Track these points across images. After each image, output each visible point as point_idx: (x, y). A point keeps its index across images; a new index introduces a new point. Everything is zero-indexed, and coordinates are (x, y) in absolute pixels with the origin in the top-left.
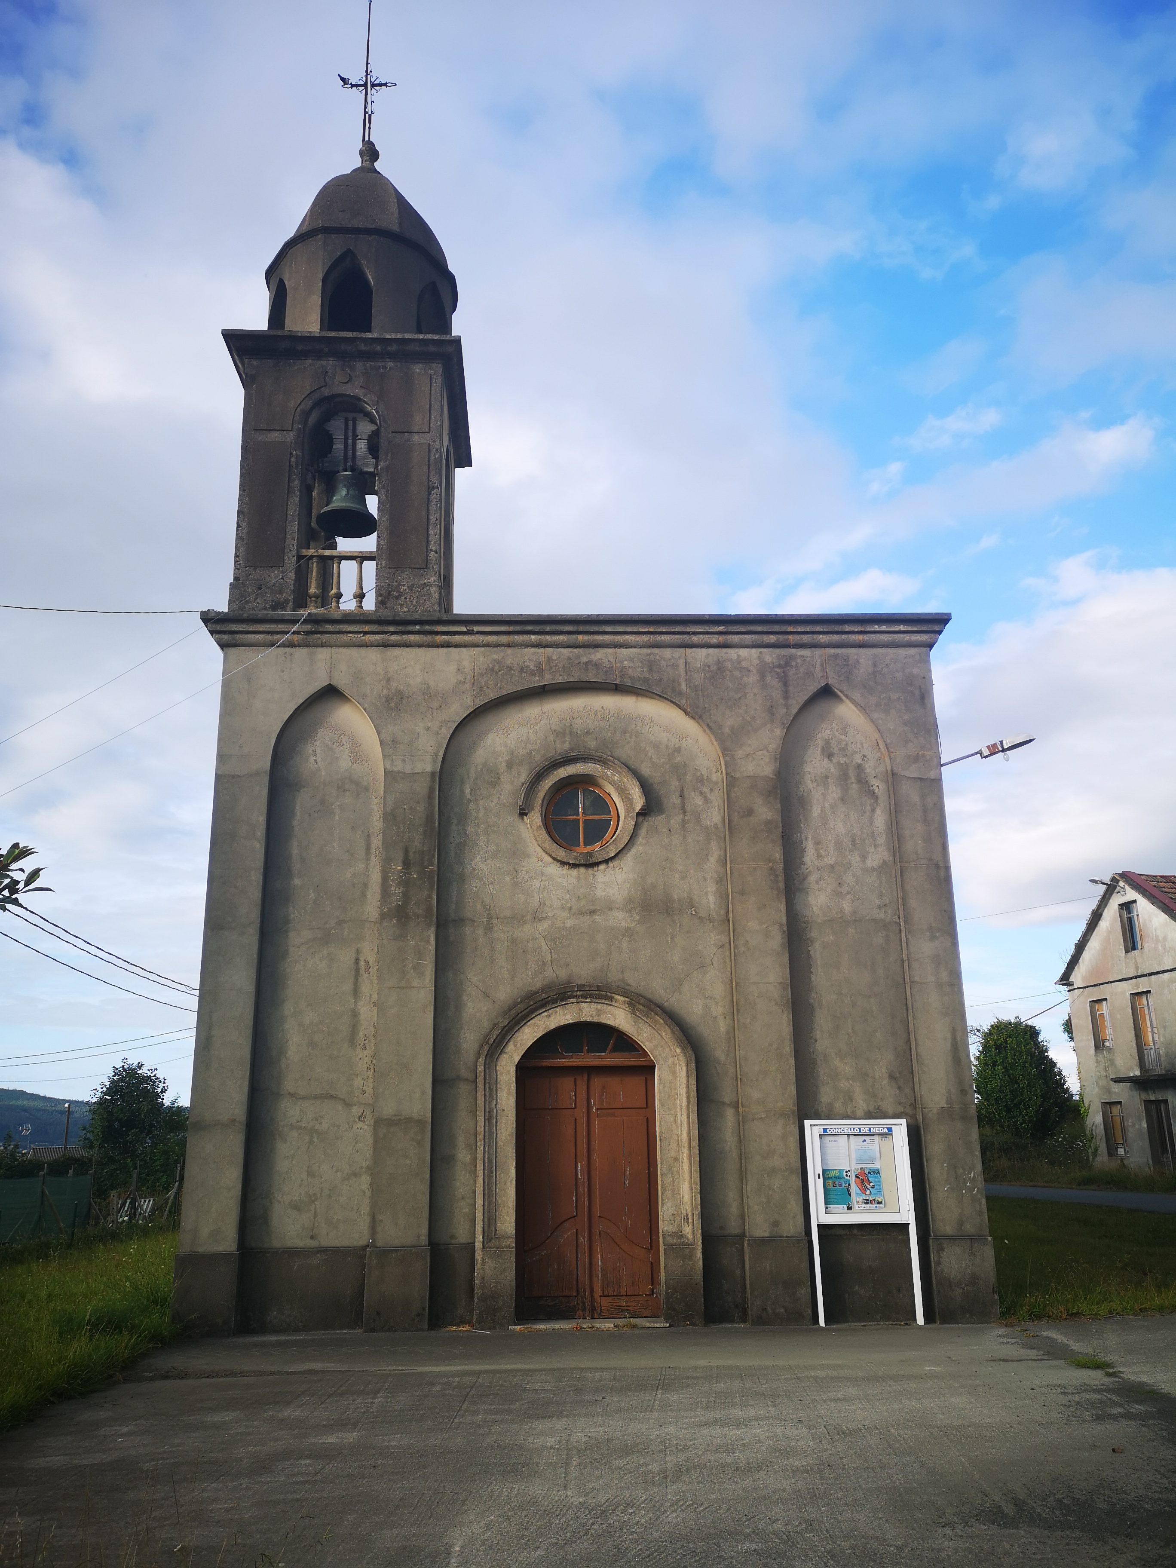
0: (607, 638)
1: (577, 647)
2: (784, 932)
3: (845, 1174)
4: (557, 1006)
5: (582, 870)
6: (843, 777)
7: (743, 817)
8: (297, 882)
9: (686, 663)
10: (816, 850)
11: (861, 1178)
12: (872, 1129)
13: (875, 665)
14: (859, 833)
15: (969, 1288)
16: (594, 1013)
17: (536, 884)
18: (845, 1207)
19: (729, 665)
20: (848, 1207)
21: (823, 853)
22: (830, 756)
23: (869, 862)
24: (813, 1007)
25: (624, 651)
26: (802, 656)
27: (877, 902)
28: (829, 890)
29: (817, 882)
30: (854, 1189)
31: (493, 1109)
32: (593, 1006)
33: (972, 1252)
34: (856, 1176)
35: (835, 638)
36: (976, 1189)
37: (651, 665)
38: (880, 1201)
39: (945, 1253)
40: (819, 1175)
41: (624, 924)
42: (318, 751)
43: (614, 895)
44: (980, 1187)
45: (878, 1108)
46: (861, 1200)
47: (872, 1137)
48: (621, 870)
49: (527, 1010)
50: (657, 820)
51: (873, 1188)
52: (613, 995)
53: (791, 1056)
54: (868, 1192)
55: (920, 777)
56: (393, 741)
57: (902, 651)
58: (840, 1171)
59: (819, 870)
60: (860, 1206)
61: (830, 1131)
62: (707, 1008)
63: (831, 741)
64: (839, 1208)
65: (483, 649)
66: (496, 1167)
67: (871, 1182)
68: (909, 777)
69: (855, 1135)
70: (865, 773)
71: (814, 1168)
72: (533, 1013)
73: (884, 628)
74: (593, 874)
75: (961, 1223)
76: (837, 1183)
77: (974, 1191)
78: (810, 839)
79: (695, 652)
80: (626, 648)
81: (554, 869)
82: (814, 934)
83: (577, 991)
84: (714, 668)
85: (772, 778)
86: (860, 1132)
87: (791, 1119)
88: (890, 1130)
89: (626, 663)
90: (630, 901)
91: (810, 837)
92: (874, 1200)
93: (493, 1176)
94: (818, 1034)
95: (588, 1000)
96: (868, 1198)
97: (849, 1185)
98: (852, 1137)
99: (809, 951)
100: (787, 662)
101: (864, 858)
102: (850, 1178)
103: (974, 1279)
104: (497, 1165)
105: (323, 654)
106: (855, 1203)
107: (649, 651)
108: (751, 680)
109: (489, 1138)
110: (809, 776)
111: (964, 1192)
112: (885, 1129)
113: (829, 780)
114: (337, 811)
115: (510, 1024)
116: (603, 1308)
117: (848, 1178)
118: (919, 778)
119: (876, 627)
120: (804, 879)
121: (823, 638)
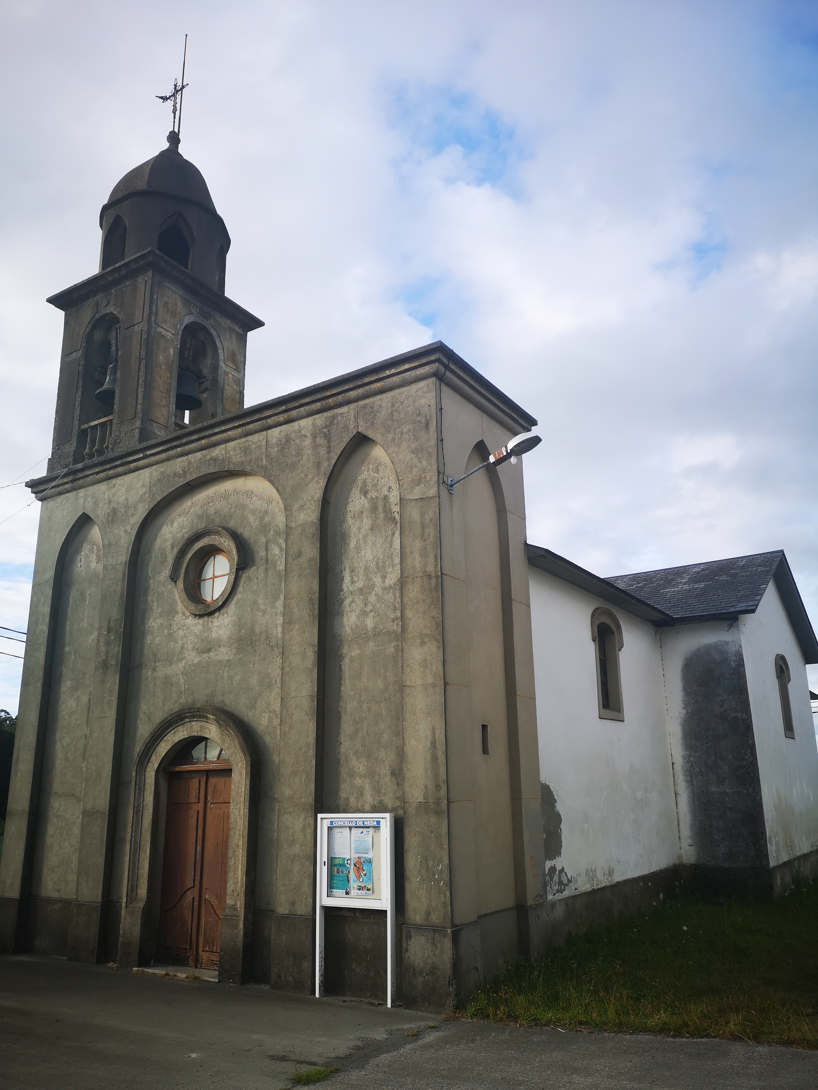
0: (218, 437)
1: (204, 450)
2: (315, 652)
3: (346, 862)
4: (179, 725)
5: (206, 618)
6: (374, 509)
7: (295, 559)
8: (67, 649)
9: (267, 442)
10: (351, 577)
11: (358, 866)
12: (365, 822)
13: (393, 405)
14: (382, 556)
15: (429, 977)
16: (199, 729)
17: (181, 633)
18: (344, 891)
19: (293, 436)
20: (346, 892)
21: (355, 579)
22: (365, 494)
23: (388, 581)
24: (340, 714)
25: (232, 444)
26: (342, 414)
27: (392, 616)
28: (358, 611)
29: (350, 605)
30: (352, 876)
31: (141, 805)
32: (199, 723)
33: (434, 943)
34: (355, 865)
35: (360, 391)
36: (442, 882)
37: (246, 450)
38: (369, 888)
39: (412, 941)
40: (325, 862)
41: (226, 657)
42: (82, 559)
43: (222, 635)
44: (446, 879)
45: (381, 803)
46: (356, 886)
47: (368, 830)
48: (227, 615)
49: (161, 729)
50: (251, 572)
51: (365, 876)
52: (207, 714)
53: (313, 759)
54: (361, 880)
55: (421, 497)
56: (109, 544)
57: (414, 387)
58: (344, 859)
59: (352, 594)
60: (355, 891)
61: (335, 823)
62: (270, 720)
63: (367, 480)
64: (339, 892)
65: (156, 466)
66: (140, 848)
67: (364, 870)
68: (413, 500)
69: (356, 827)
70: (389, 503)
71: (322, 856)
72: (165, 731)
73: (393, 371)
74: (212, 621)
75: (428, 914)
76: (340, 870)
77: (441, 883)
78: (347, 569)
79: (273, 432)
80: (232, 441)
81: (191, 621)
82: (345, 650)
83: (187, 713)
84: (284, 440)
85: (315, 523)
86: (356, 824)
87: (310, 812)
88: (378, 823)
89: (231, 453)
90: (230, 638)
91: (347, 566)
92: (365, 886)
93: (137, 855)
94: (342, 738)
95: (195, 720)
96: (360, 885)
97: (349, 872)
98: (353, 829)
99: (341, 665)
100: (331, 423)
101: (384, 577)
102: (349, 866)
103: (433, 970)
104: (141, 846)
105: (82, 493)
106: (352, 888)
107: (244, 439)
108: (306, 444)
109: (135, 826)
110: (350, 514)
111: (432, 883)
112: (375, 822)
113: (364, 514)
114: (88, 598)
115: (151, 741)
116: (203, 960)
117: (348, 865)
118: (420, 499)
119: (387, 372)
120: (342, 603)
121: (352, 394)
